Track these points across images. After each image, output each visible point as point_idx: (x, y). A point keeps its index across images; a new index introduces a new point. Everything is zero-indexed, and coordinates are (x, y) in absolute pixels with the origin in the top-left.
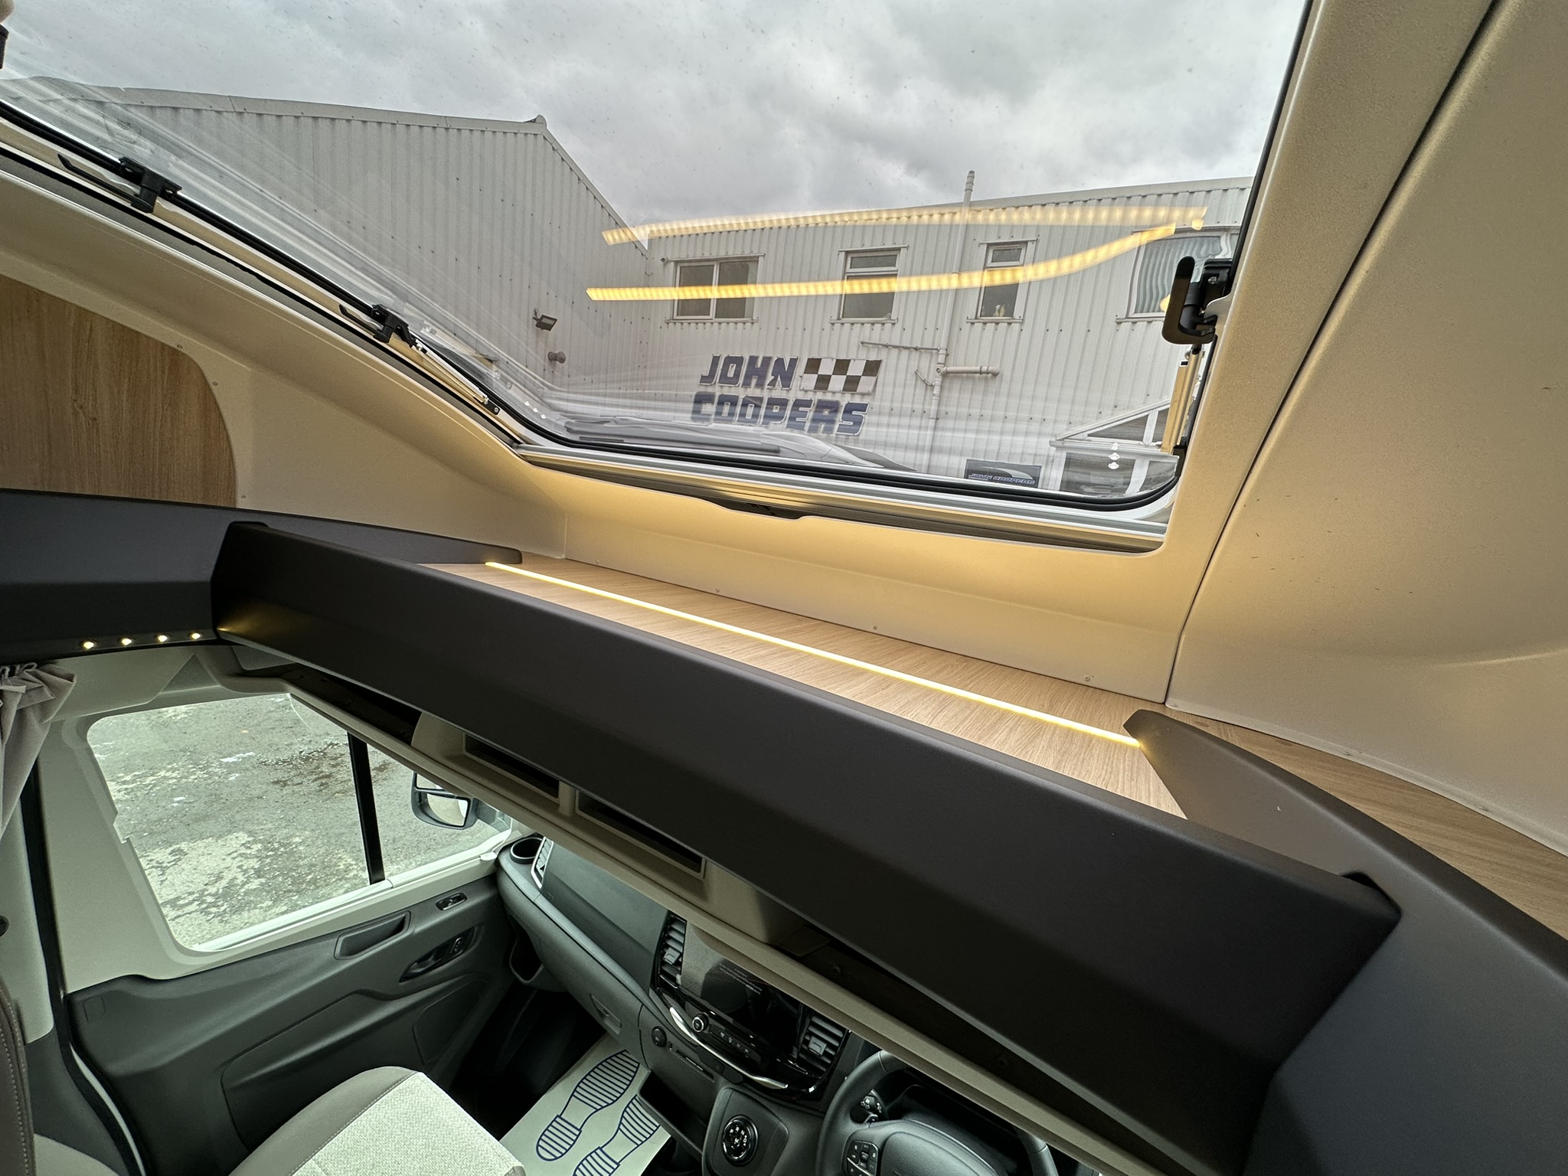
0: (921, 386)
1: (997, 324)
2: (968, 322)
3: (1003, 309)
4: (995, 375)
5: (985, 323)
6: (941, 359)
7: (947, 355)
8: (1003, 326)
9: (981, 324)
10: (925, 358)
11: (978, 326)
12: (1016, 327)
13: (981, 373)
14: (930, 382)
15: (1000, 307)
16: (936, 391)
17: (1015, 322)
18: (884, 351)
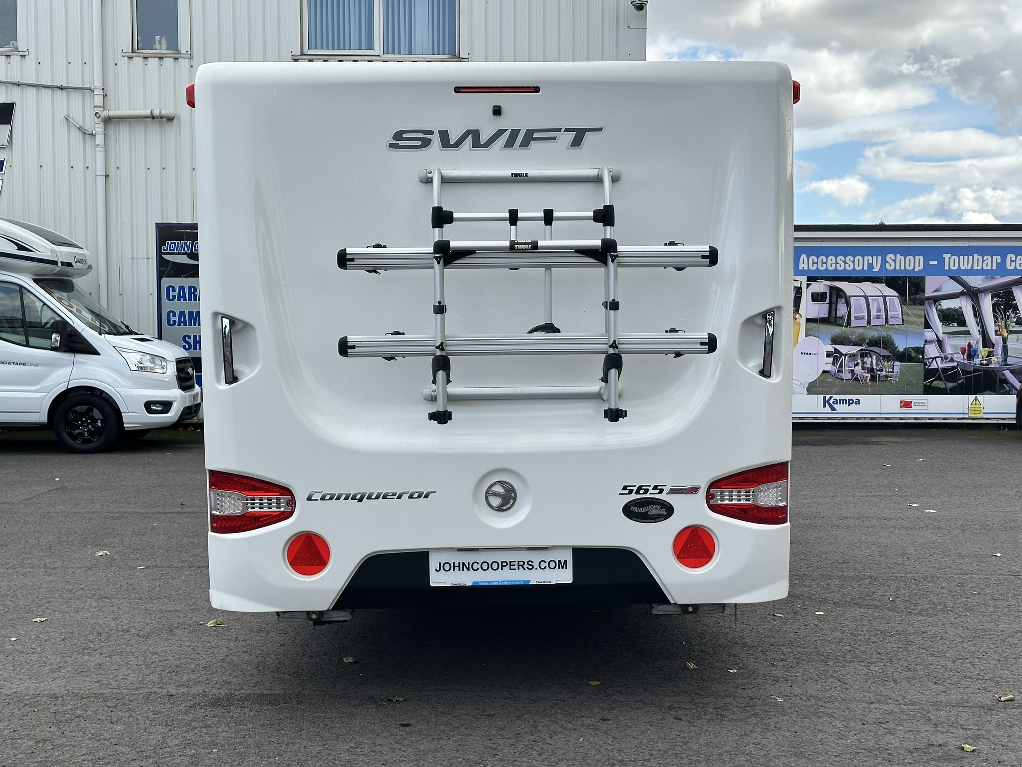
0: (77, 136)
1: (161, 58)
2: (124, 57)
3: (163, 41)
4: (170, 119)
5: (146, 58)
6: (98, 101)
7: (105, 96)
8: (168, 62)
9: (141, 59)
10: (76, 97)
11: (138, 61)
12: (184, 63)
13: (153, 117)
14: (88, 128)
15: (160, 39)
16: (100, 139)
17: (182, 58)
18: (16, 90)
